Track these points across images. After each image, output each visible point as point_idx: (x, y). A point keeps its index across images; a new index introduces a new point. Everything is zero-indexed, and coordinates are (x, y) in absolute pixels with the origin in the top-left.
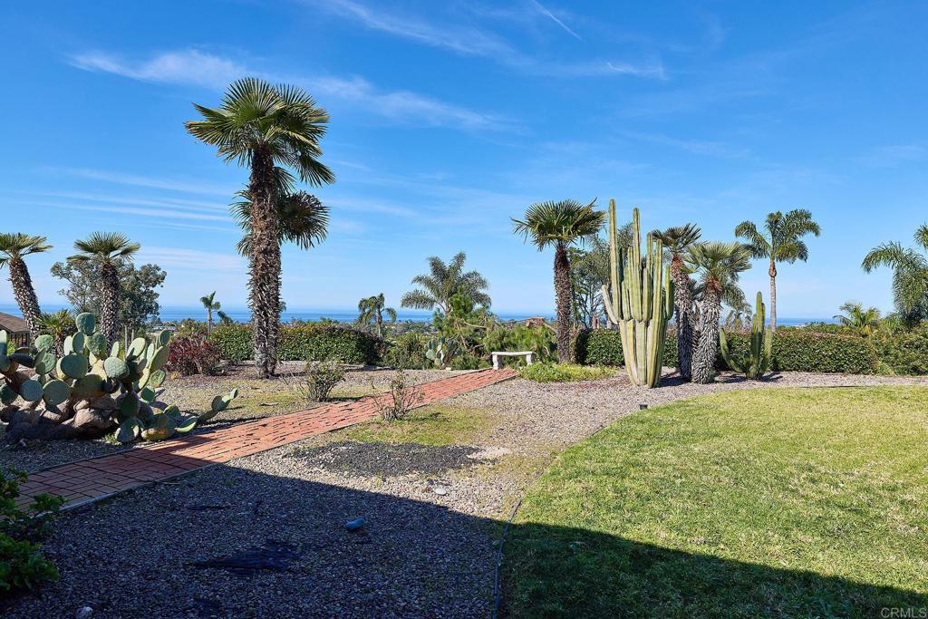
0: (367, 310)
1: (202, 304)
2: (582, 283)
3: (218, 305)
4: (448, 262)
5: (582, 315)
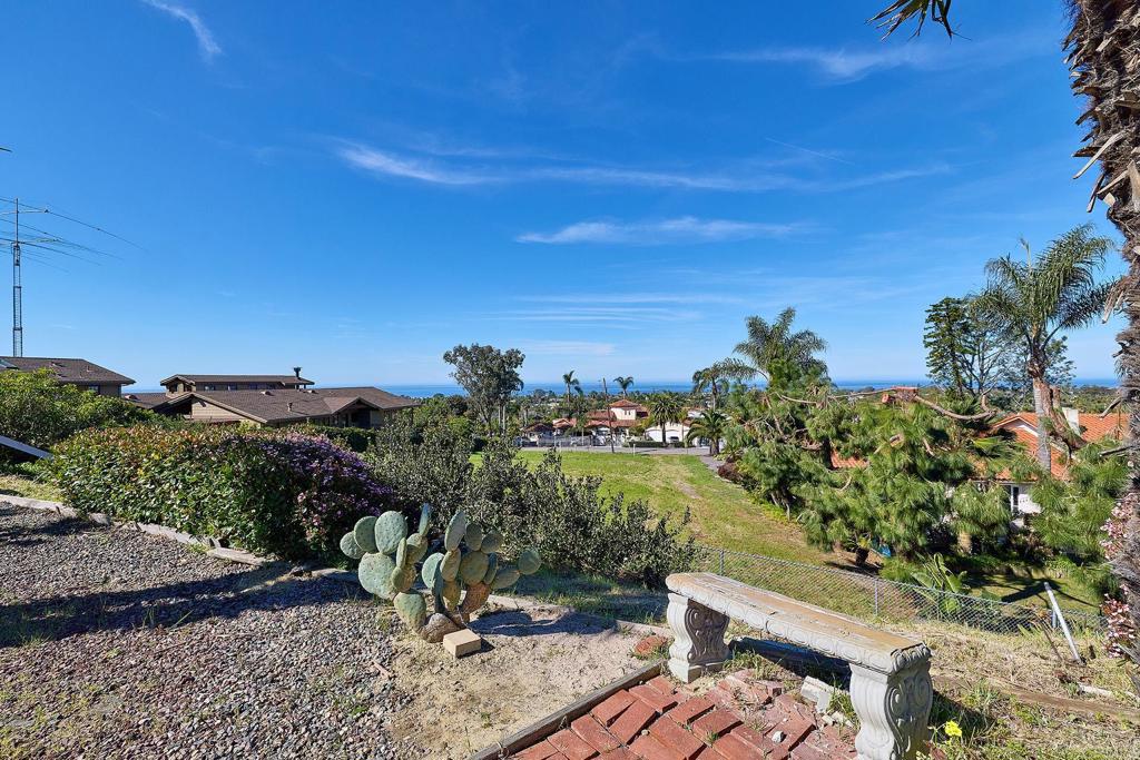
0: (700, 381)
1: (563, 380)
2: (966, 341)
3: (576, 381)
5: (968, 380)
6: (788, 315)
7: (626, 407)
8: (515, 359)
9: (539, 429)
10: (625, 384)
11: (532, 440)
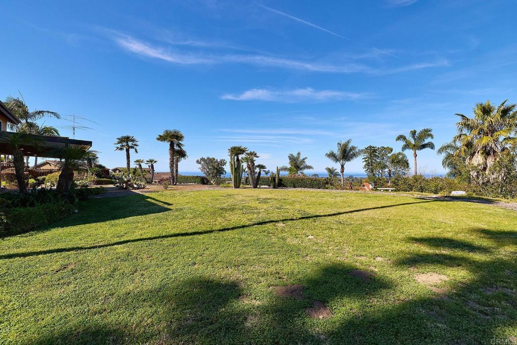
4: (295, 155)
8: (223, 163)
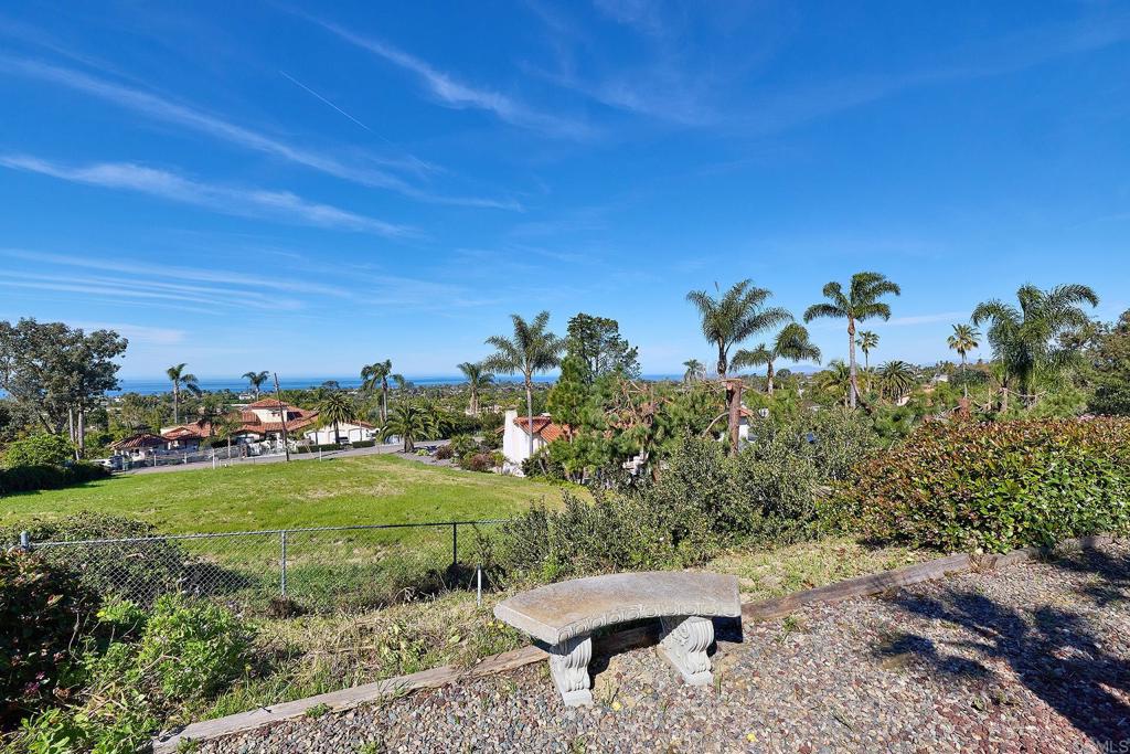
0: (370, 377)
3: (189, 377)
6: (544, 318)
7: (274, 409)
8: (108, 344)
9: (146, 443)
10: (258, 380)
11: (135, 458)
